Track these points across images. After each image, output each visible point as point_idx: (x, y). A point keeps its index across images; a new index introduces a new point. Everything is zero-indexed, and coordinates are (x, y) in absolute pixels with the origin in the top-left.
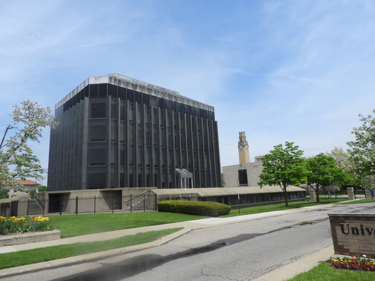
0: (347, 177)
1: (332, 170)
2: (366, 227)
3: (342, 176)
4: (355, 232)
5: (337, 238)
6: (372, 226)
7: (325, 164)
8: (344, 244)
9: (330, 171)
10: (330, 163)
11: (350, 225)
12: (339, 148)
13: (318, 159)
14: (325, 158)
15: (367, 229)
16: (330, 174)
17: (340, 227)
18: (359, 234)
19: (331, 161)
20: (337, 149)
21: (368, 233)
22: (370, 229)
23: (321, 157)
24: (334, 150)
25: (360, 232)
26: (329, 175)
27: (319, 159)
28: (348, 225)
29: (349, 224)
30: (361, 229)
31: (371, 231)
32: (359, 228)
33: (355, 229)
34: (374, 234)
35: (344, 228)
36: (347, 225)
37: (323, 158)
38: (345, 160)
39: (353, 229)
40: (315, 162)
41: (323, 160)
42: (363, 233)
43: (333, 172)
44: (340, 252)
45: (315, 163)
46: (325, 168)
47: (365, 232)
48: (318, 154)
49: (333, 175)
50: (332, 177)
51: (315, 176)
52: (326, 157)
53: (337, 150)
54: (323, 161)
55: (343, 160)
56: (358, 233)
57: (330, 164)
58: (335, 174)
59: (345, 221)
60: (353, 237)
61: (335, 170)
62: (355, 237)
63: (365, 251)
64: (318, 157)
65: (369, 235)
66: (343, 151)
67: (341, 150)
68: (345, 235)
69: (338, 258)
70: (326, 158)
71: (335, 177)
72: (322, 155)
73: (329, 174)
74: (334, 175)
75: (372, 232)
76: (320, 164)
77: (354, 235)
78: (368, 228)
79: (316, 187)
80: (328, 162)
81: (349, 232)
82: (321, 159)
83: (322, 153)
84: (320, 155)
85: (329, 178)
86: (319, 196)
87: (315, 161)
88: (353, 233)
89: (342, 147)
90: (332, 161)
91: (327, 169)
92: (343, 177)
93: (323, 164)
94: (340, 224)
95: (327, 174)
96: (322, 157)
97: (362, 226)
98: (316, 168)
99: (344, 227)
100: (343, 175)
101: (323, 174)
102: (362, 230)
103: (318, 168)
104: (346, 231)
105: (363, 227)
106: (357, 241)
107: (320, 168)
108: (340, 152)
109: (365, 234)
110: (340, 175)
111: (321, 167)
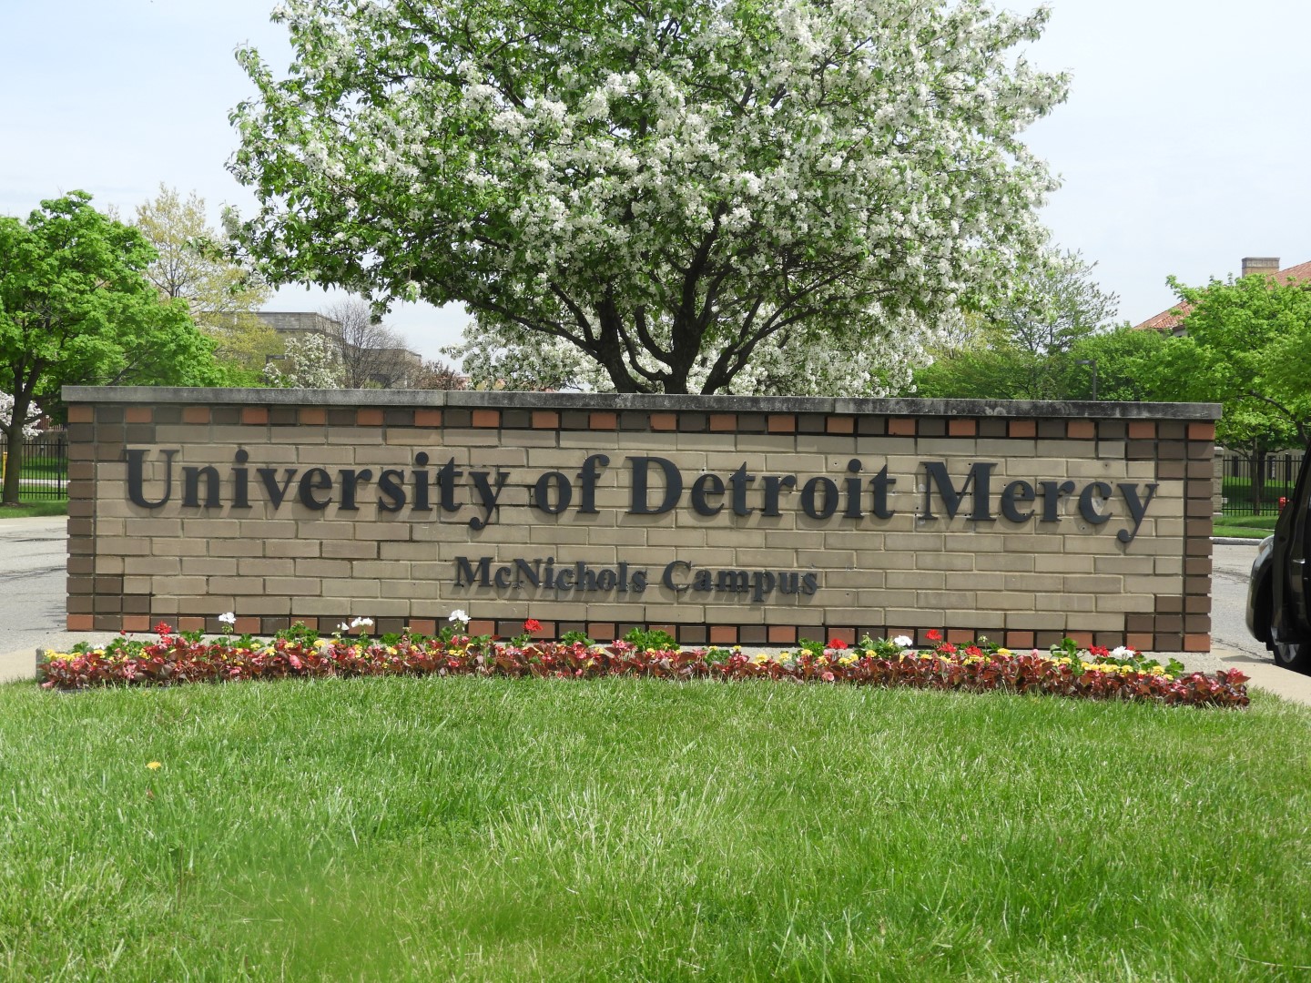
0: (199, 363)
1: (126, 308)
2: (263, 466)
3: (175, 353)
4: (202, 492)
5: (96, 536)
6: (294, 458)
7: (86, 264)
8: (130, 566)
9: (111, 314)
10: (119, 266)
11: (179, 457)
12: (182, 200)
13: (53, 228)
14: (93, 225)
15: (267, 476)
16: (109, 328)
17: (121, 469)
18: (222, 503)
19: (128, 251)
20: (173, 204)
21: (267, 496)
22: (279, 477)
23: (68, 217)
24: (154, 204)
25: (226, 492)
26: (101, 334)
27: (61, 226)
28: (170, 454)
29: (177, 451)
30: (233, 478)
31: (281, 486)
32: (225, 471)
33: (204, 477)
34: (295, 501)
35: (147, 471)
36: (164, 457)
37: (81, 226)
38: (205, 280)
39: (191, 476)
40: (28, 241)
41: (80, 237)
42: (241, 501)
43: (128, 321)
44: (100, 617)
45: (30, 247)
46: (82, 293)
47: (255, 490)
48: (54, 196)
49: (124, 339)
50: (118, 348)
51: (16, 332)
52: (103, 224)
53: (174, 210)
54: (78, 245)
55: (194, 278)
56: (213, 502)
57: (117, 272)
58: (139, 336)
59: (153, 432)
60: (183, 524)
61: (141, 311)
62: (199, 524)
63: (234, 596)
64: (52, 211)
65: (270, 505)
66: (201, 223)
67: (190, 214)
68: (145, 512)
69: (78, 648)
70: (101, 231)
71: (132, 353)
72: (77, 205)
73: (102, 330)
74: (132, 337)
75: (289, 490)
76: (56, 263)
77: (191, 511)
78: (273, 466)
79: (10, 417)
80: (111, 257)
81: (167, 498)
82: (71, 232)
83: (80, 195)
84: (69, 206)
85: (99, 355)
86: (22, 481)
87: (34, 236)
88: (190, 501)
89: (199, 199)
90: (134, 256)
91: (99, 299)
92: (181, 358)
93: (76, 266)
94: (125, 451)
95: (94, 329)
96: (76, 218)
97: (242, 456)
98: (30, 284)
99: (144, 466)
100: (179, 346)
101: (70, 324)
102: (240, 478)
103: (41, 284)
104: (152, 492)
105: (247, 466)
106: (199, 546)
107: (56, 288)
108: (185, 226)
109: (250, 503)
110: (164, 345)
111: (63, 280)
